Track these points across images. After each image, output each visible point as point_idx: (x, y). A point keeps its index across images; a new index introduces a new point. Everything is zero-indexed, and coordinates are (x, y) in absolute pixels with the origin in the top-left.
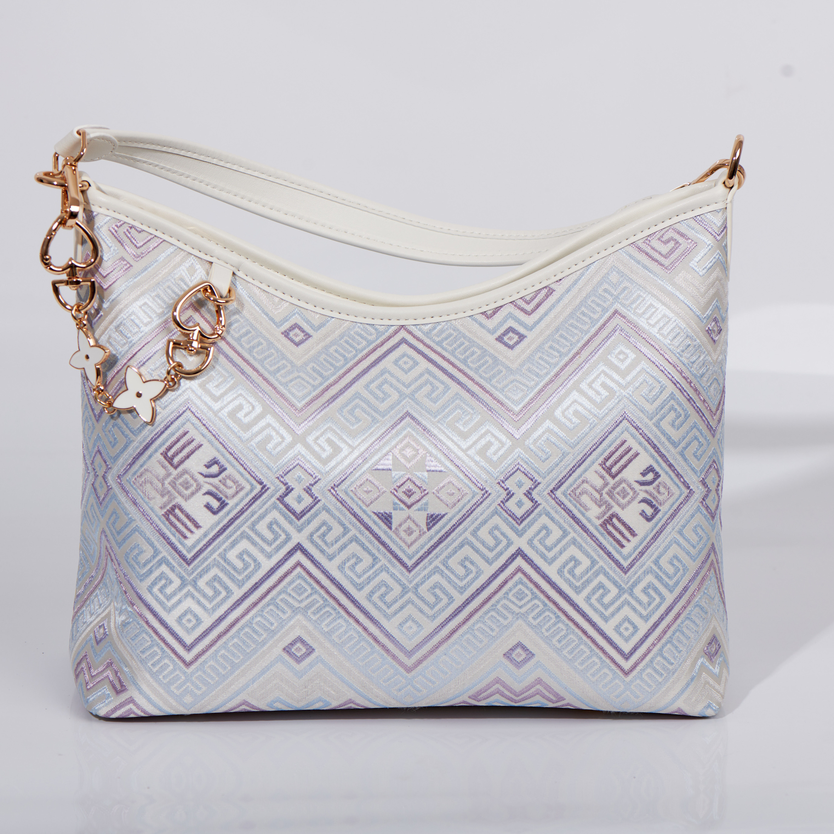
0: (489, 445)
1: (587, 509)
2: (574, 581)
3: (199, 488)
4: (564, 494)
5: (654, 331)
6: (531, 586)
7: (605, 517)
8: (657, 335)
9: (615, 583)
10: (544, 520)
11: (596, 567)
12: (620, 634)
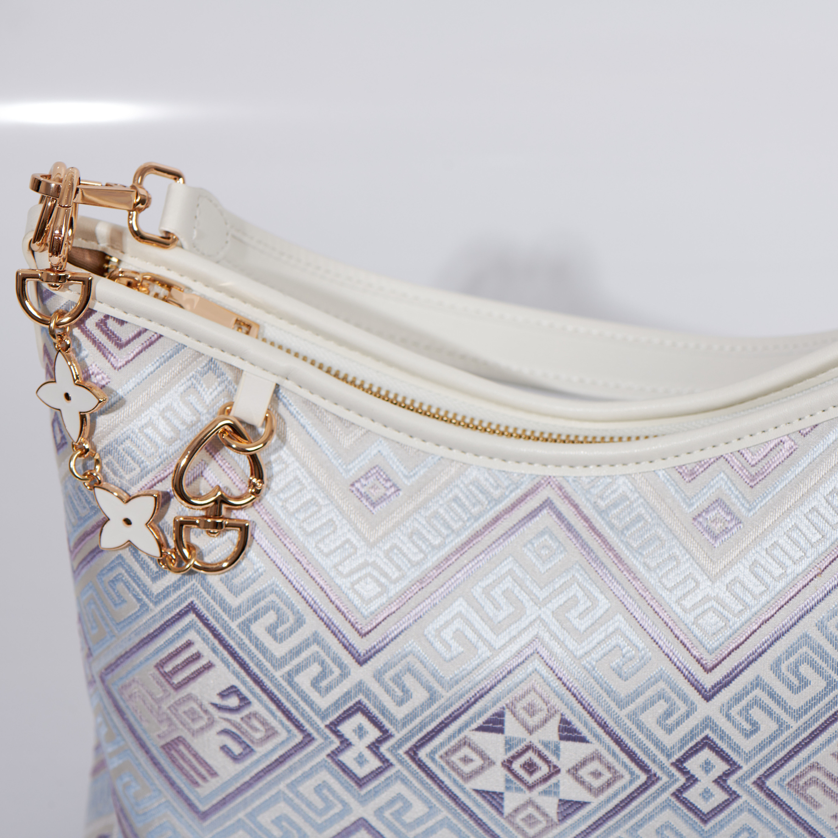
1: (817, 806)
3: (212, 722)
4: (779, 783)
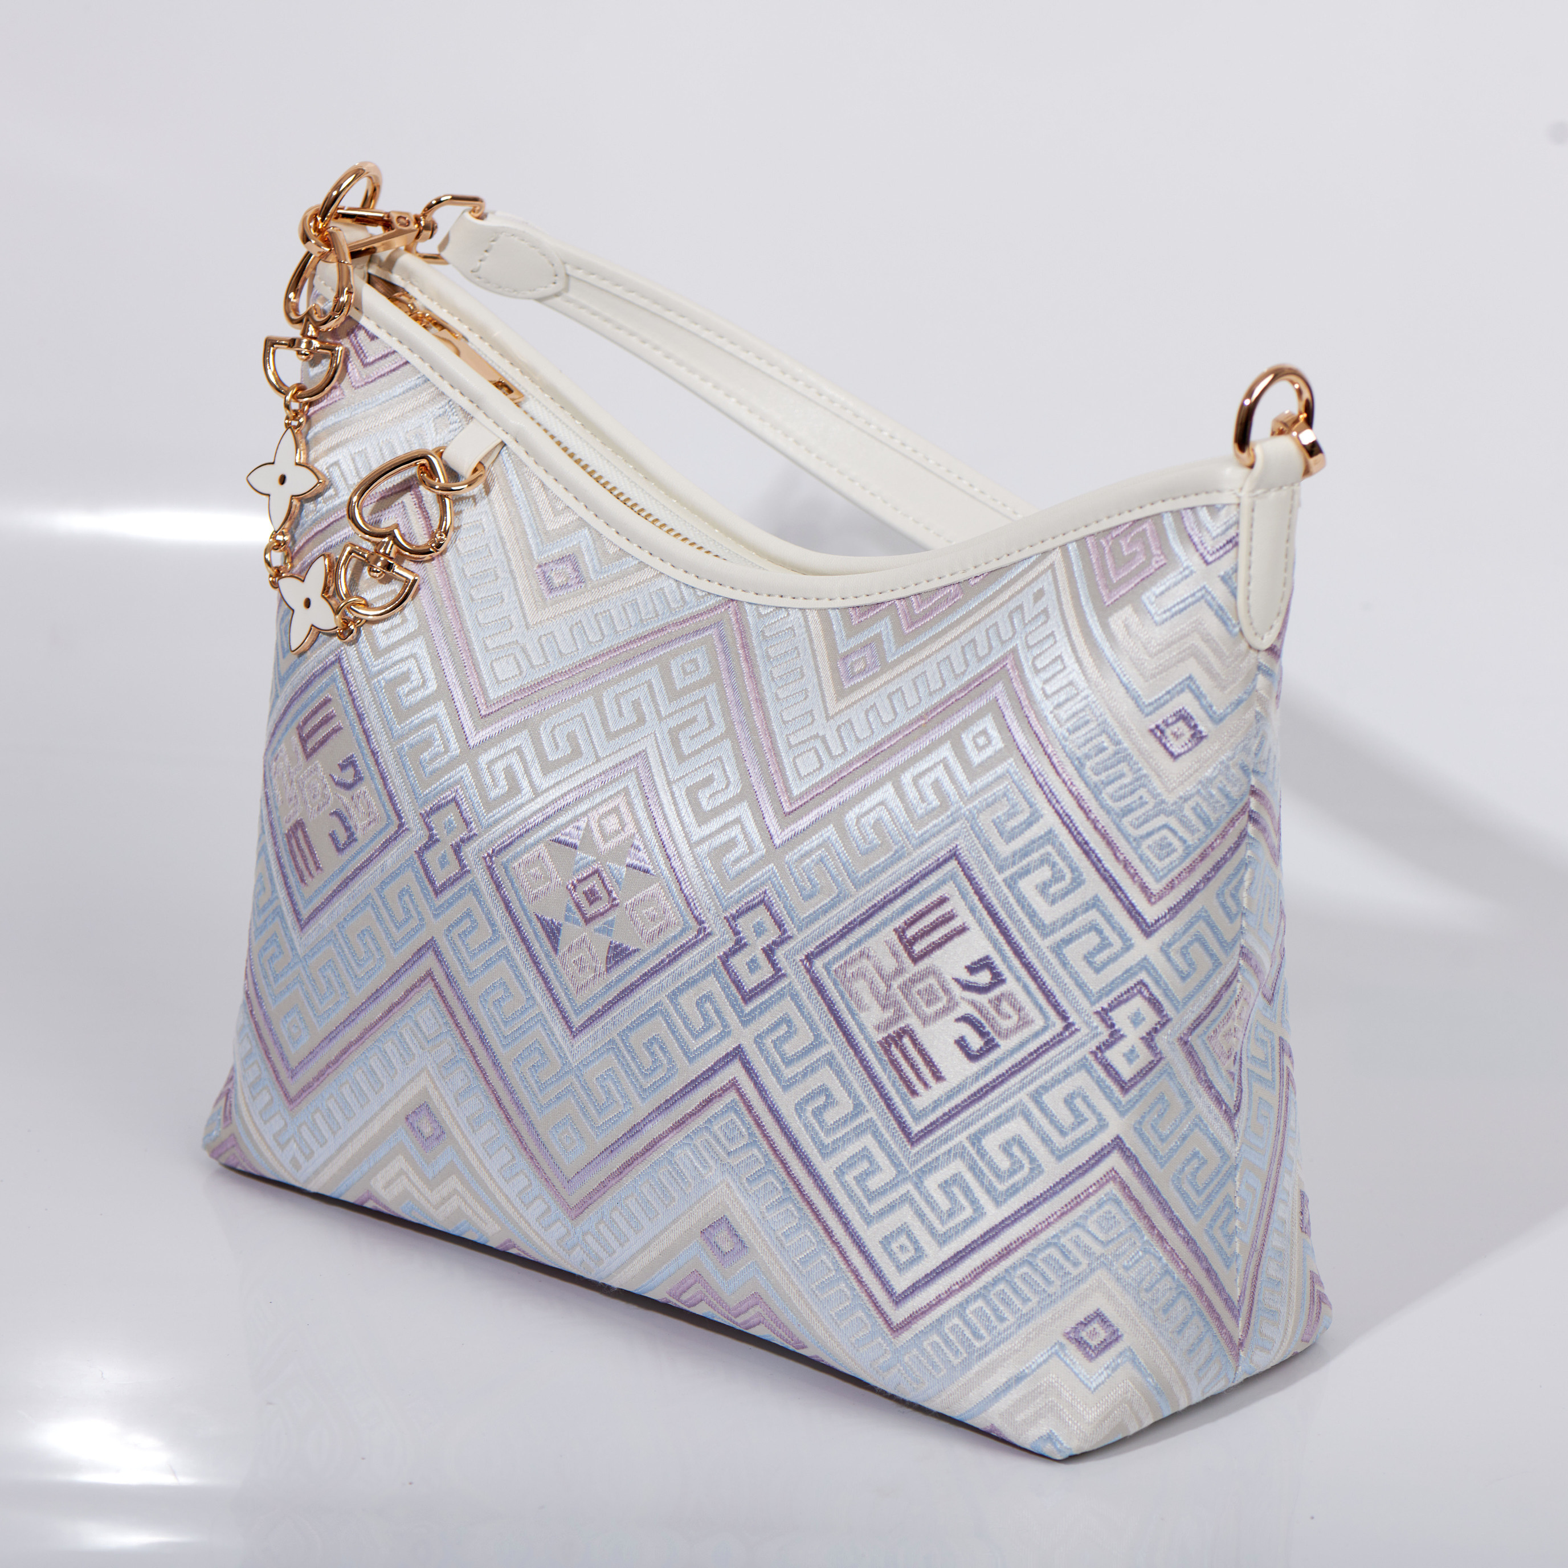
0: (732, 843)
2: (822, 1134)
5: (1047, 707)
6: (749, 1119)
7: (891, 1031)
8: (1050, 717)
9: (891, 1156)
10: (787, 1006)
11: (862, 1119)
12: (891, 1254)
